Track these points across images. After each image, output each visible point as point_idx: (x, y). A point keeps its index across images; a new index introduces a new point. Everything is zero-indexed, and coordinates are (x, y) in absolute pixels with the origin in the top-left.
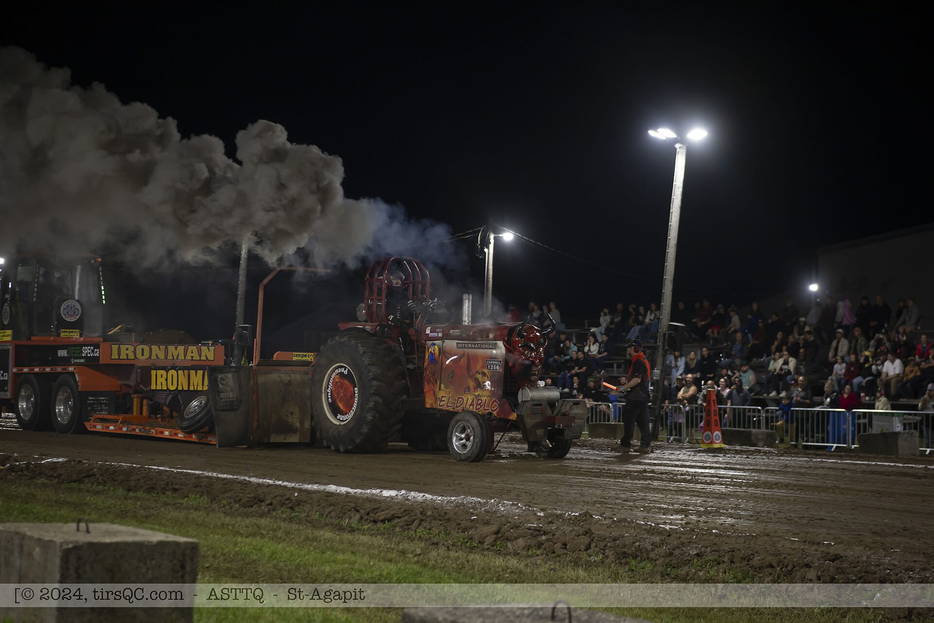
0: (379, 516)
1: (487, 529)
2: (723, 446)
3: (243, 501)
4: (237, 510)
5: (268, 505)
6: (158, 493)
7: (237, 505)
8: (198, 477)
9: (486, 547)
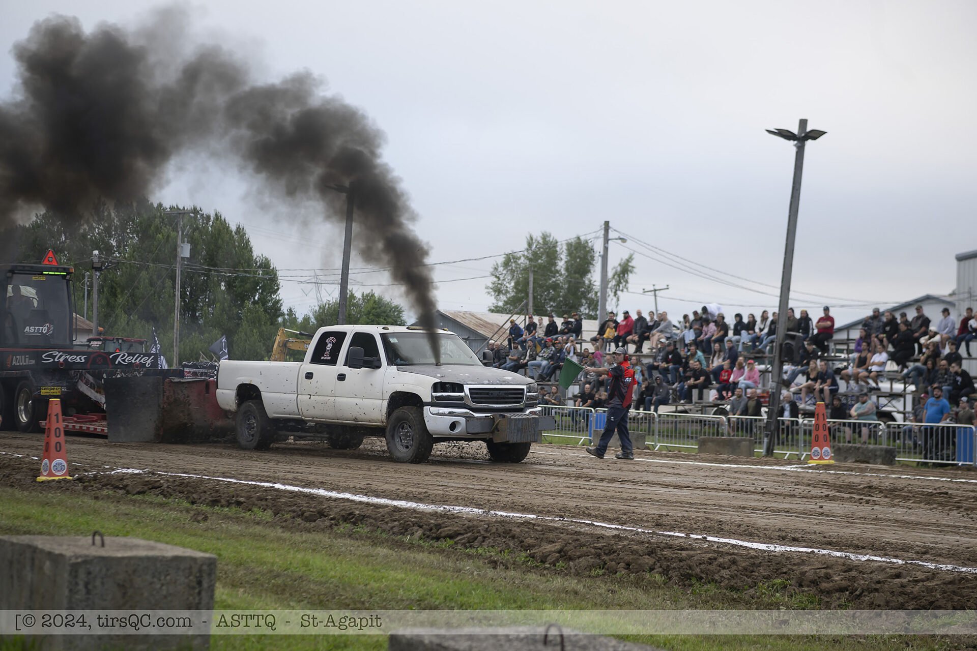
0: (441, 533)
1: (549, 547)
2: (832, 462)
3: (306, 514)
4: (299, 524)
5: (332, 519)
6: (222, 506)
7: (299, 519)
8: (267, 490)
9: (547, 566)
